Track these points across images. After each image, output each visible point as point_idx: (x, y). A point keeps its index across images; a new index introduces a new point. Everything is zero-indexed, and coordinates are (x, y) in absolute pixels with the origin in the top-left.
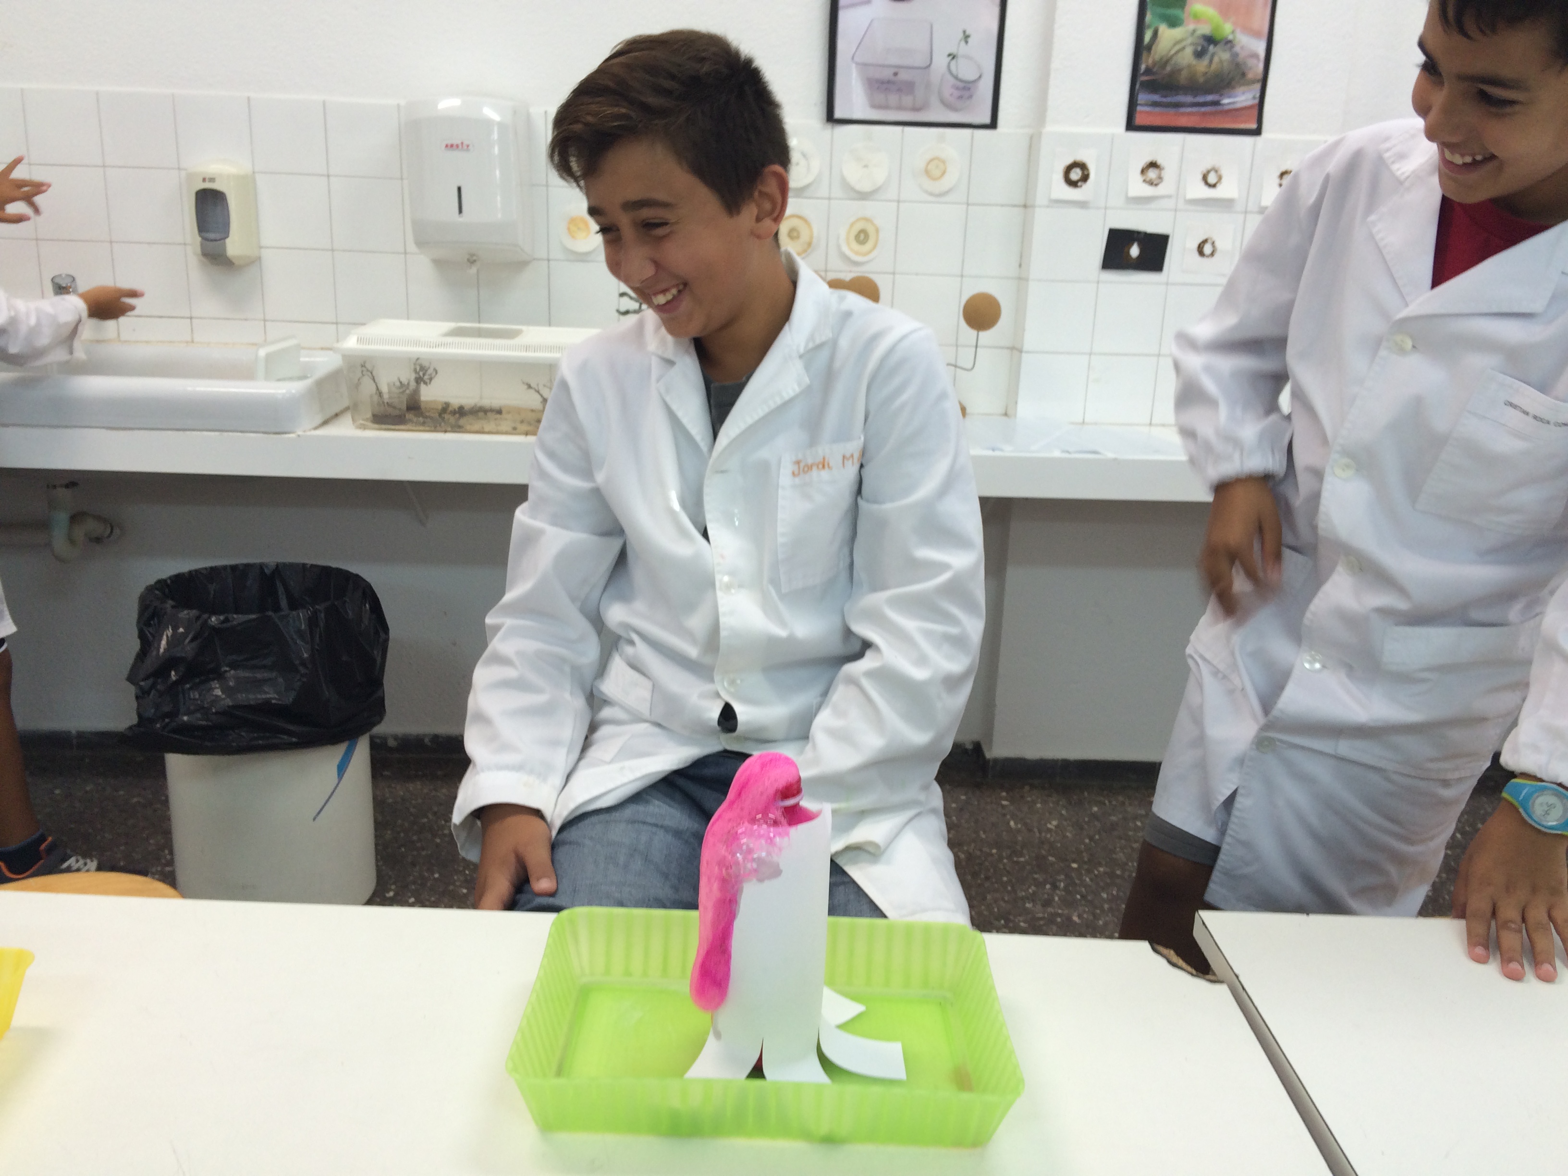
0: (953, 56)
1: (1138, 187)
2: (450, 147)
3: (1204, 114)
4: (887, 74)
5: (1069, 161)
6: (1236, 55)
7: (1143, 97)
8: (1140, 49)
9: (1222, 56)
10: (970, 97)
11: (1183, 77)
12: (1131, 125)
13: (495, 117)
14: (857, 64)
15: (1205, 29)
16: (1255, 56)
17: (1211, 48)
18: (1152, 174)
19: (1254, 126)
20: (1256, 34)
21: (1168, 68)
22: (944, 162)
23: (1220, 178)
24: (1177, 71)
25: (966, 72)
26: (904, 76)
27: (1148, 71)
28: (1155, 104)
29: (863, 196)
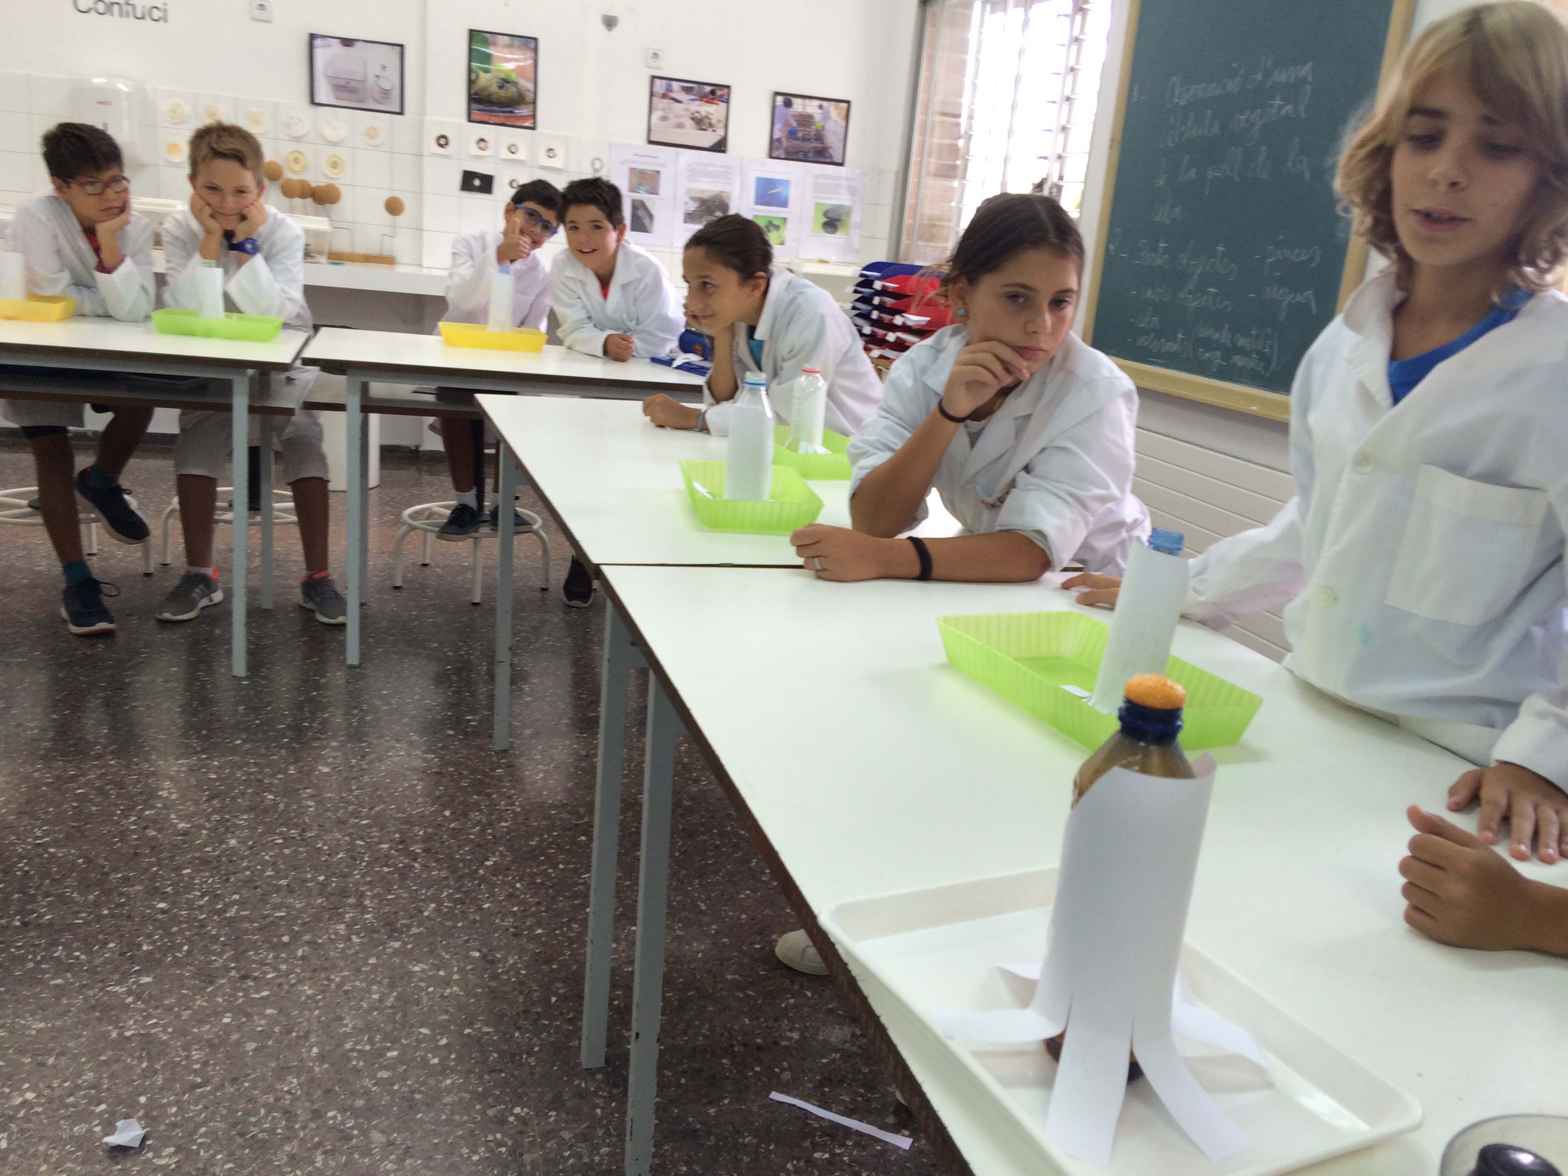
0: (377, 76)
1: (475, 150)
2: (100, 103)
3: (508, 117)
4: (342, 82)
5: (439, 134)
6: (519, 89)
7: (474, 106)
8: (471, 82)
9: (512, 90)
10: (388, 98)
11: (494, 98)
12: (470, 120)
13: (125, 89)
14: (326, 76)
15: (503, 76)
16: (529, 91)
17: (507, 85)
18: (482, 144)
19: (531, 125)
20: (527, 80)
21: (486, 93)
22: (375, 129)
23: (517, 149)
24: (490, 94)
25: (385, 85)
26: (353, 84)
27: (476, 94)
28: (480, 110)
29: (334, 144)
